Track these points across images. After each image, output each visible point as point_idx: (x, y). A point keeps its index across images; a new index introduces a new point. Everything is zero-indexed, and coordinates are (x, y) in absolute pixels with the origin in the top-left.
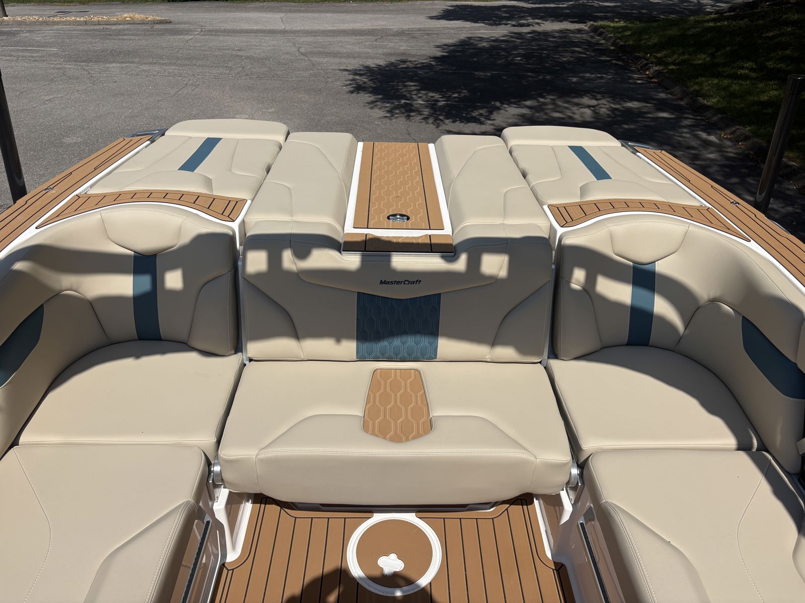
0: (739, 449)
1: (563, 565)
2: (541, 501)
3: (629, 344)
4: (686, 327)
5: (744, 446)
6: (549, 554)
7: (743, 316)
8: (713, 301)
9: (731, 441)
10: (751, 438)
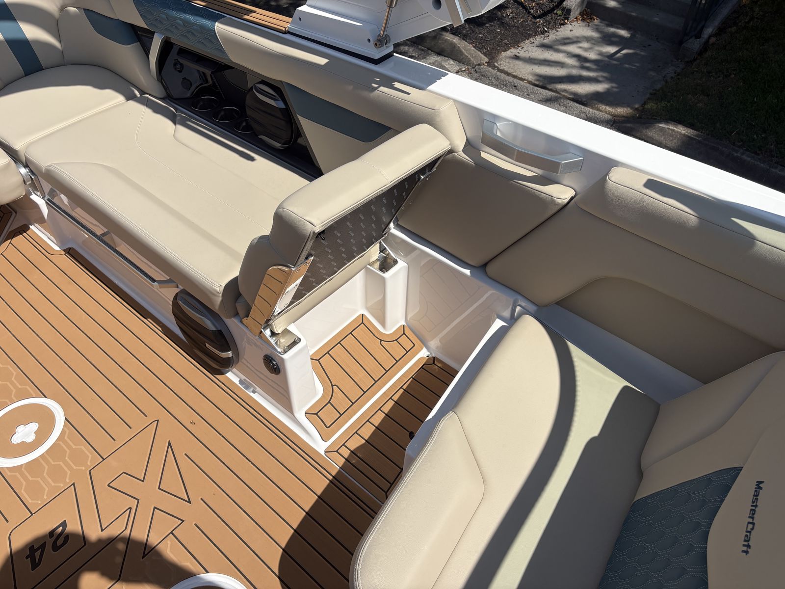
0: (128, 101)
1: (70, 248)
2: (36, 225)
3: (26, 75)
4: (60, 42)
5: (130, 97)
6: (57, 248)
7: (84, 9)
8: (62, 9)
9: (121, 98)
10: (133, 91)
